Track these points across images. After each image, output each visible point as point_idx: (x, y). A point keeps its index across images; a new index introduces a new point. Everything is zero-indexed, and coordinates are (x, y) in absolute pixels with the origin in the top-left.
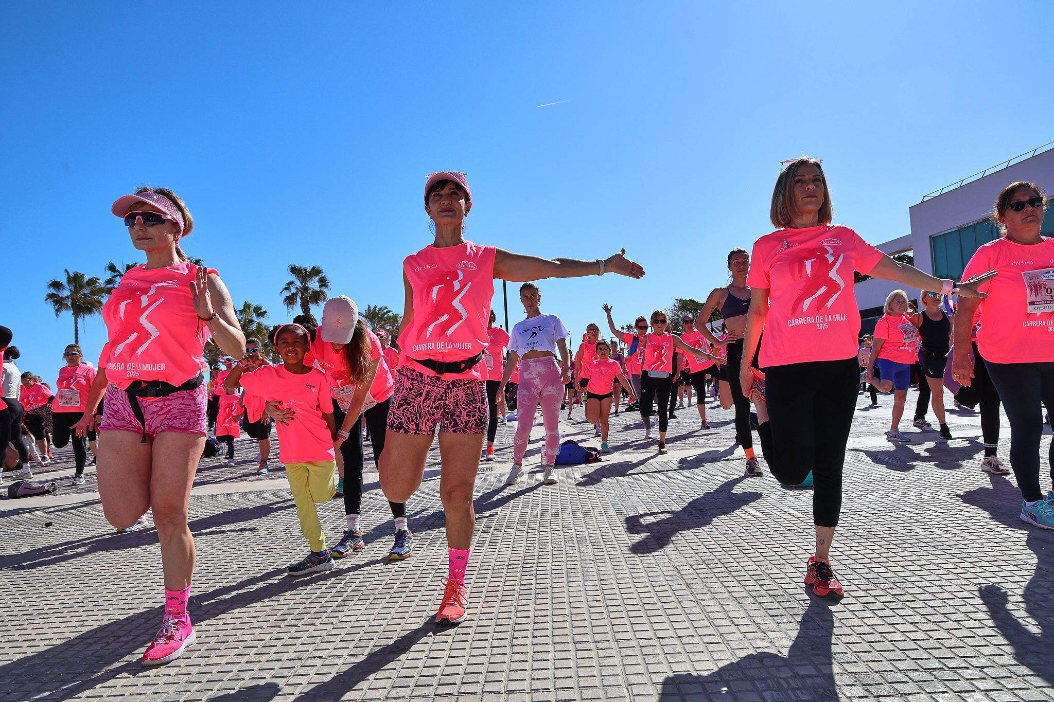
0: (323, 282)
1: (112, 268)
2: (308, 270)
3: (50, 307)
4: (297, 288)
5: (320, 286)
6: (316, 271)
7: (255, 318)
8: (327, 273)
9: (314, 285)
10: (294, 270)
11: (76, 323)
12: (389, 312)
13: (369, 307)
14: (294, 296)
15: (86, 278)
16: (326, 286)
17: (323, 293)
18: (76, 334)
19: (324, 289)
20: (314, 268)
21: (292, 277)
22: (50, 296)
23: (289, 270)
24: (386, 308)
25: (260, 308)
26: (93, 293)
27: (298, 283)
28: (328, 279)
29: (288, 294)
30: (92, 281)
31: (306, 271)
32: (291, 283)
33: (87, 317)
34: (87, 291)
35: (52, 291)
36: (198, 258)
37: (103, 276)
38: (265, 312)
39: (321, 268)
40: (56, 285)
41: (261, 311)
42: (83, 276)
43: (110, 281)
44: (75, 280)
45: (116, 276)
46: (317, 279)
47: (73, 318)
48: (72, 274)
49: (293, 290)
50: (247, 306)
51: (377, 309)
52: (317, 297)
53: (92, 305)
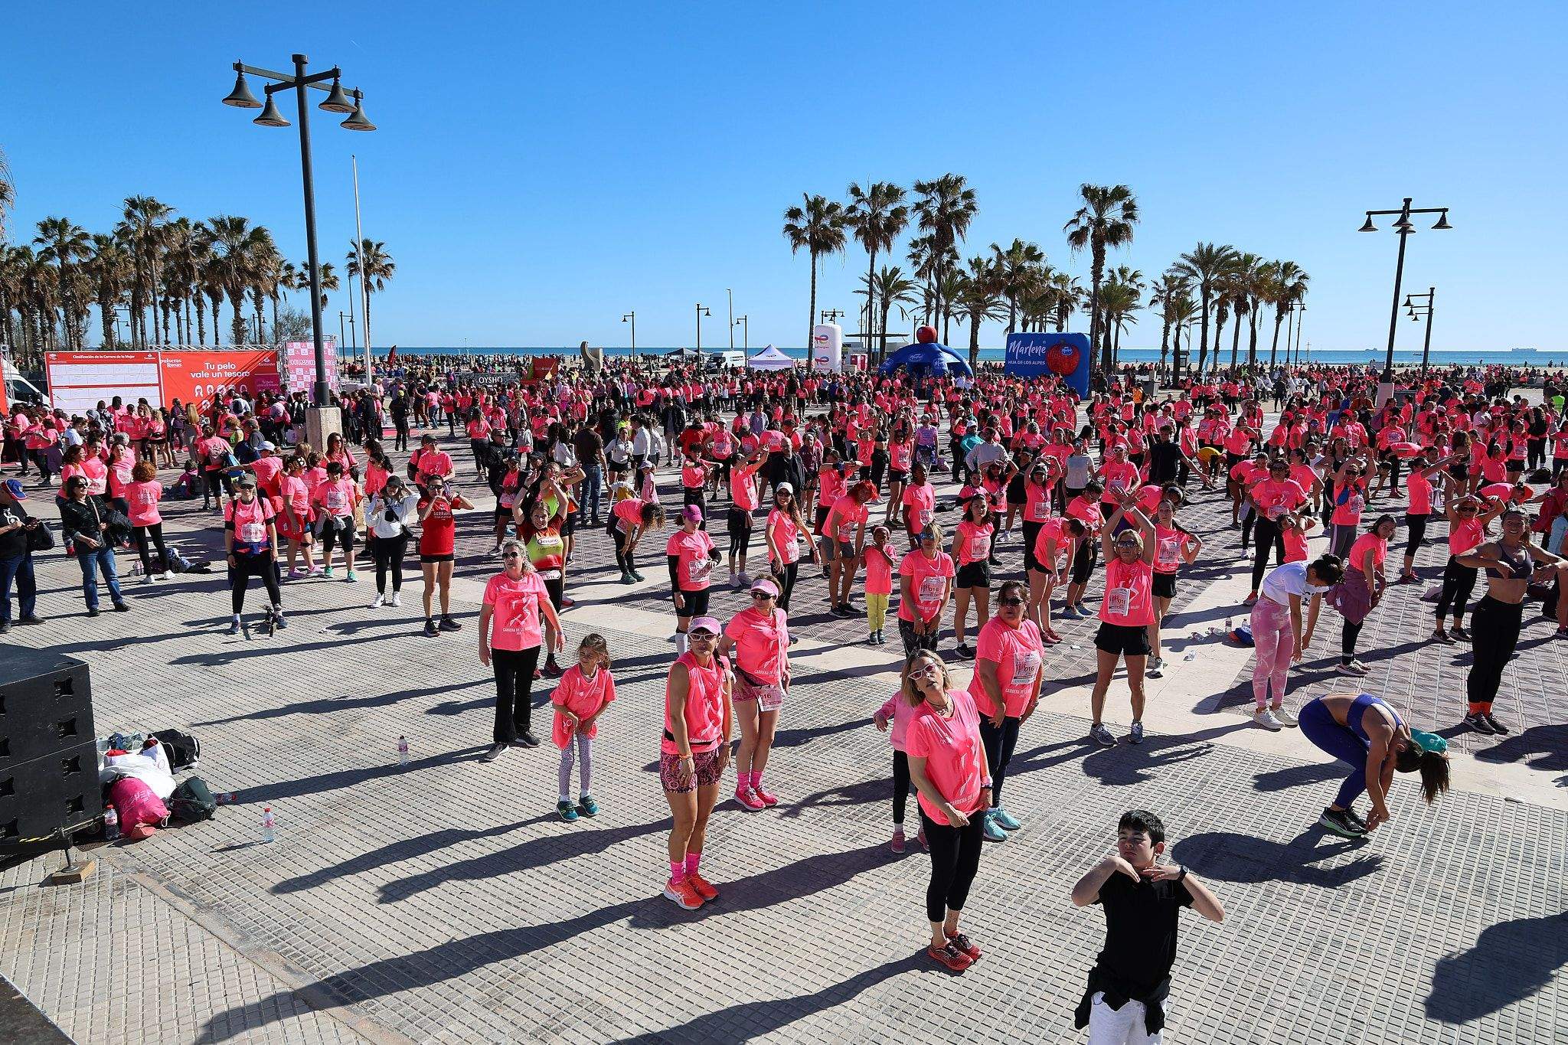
0: (1130, 210)
1: (855, 191)
2: (1110, 191)
3: (787, 240)
4: (1089, 218)
5: (1125, 217)
6: (1120, 193)
7: (1026, 264)
8: (1136, 194)
9: (1114, 214)
10: (1088, 192)
11: (814, 263)
12: (1233, 255)
13: (1200, 245)
14: (1085, 229)
15: (827, 203)
16: (1132, 217)
17: (1127, 229)
18: (814, 277)
19: (1129, 222)
20: (1118, 187)
21: (1082, 203)
22: (789, 228)
23: (1081, 192)
24: (1231, 247)
26: (833, 224)
27: (1092, 213)
28: (1136, 203)
29: (1074, 228)
30: (833, 208)
31: (1105, 192)
32: (1080, 213)
33: (825, 254)
34: (826, 222)
35: (788, 221)
36: (960, 175)
37: (846, 201)
38: (1041, 255)
39: (1128, 188)
40: (794, 214)
41: (1036, 253)
42: (823, 201)
43: (852, 209)
44: (815, 206)
45: (859, 201)
46: (1119, 204)
47: (810, 256)
48: (811, 199)
49: (1084, 222)
50: (1017, 245)
51: (1215, 250)
52: (1117, 233)
53: (832, 240)
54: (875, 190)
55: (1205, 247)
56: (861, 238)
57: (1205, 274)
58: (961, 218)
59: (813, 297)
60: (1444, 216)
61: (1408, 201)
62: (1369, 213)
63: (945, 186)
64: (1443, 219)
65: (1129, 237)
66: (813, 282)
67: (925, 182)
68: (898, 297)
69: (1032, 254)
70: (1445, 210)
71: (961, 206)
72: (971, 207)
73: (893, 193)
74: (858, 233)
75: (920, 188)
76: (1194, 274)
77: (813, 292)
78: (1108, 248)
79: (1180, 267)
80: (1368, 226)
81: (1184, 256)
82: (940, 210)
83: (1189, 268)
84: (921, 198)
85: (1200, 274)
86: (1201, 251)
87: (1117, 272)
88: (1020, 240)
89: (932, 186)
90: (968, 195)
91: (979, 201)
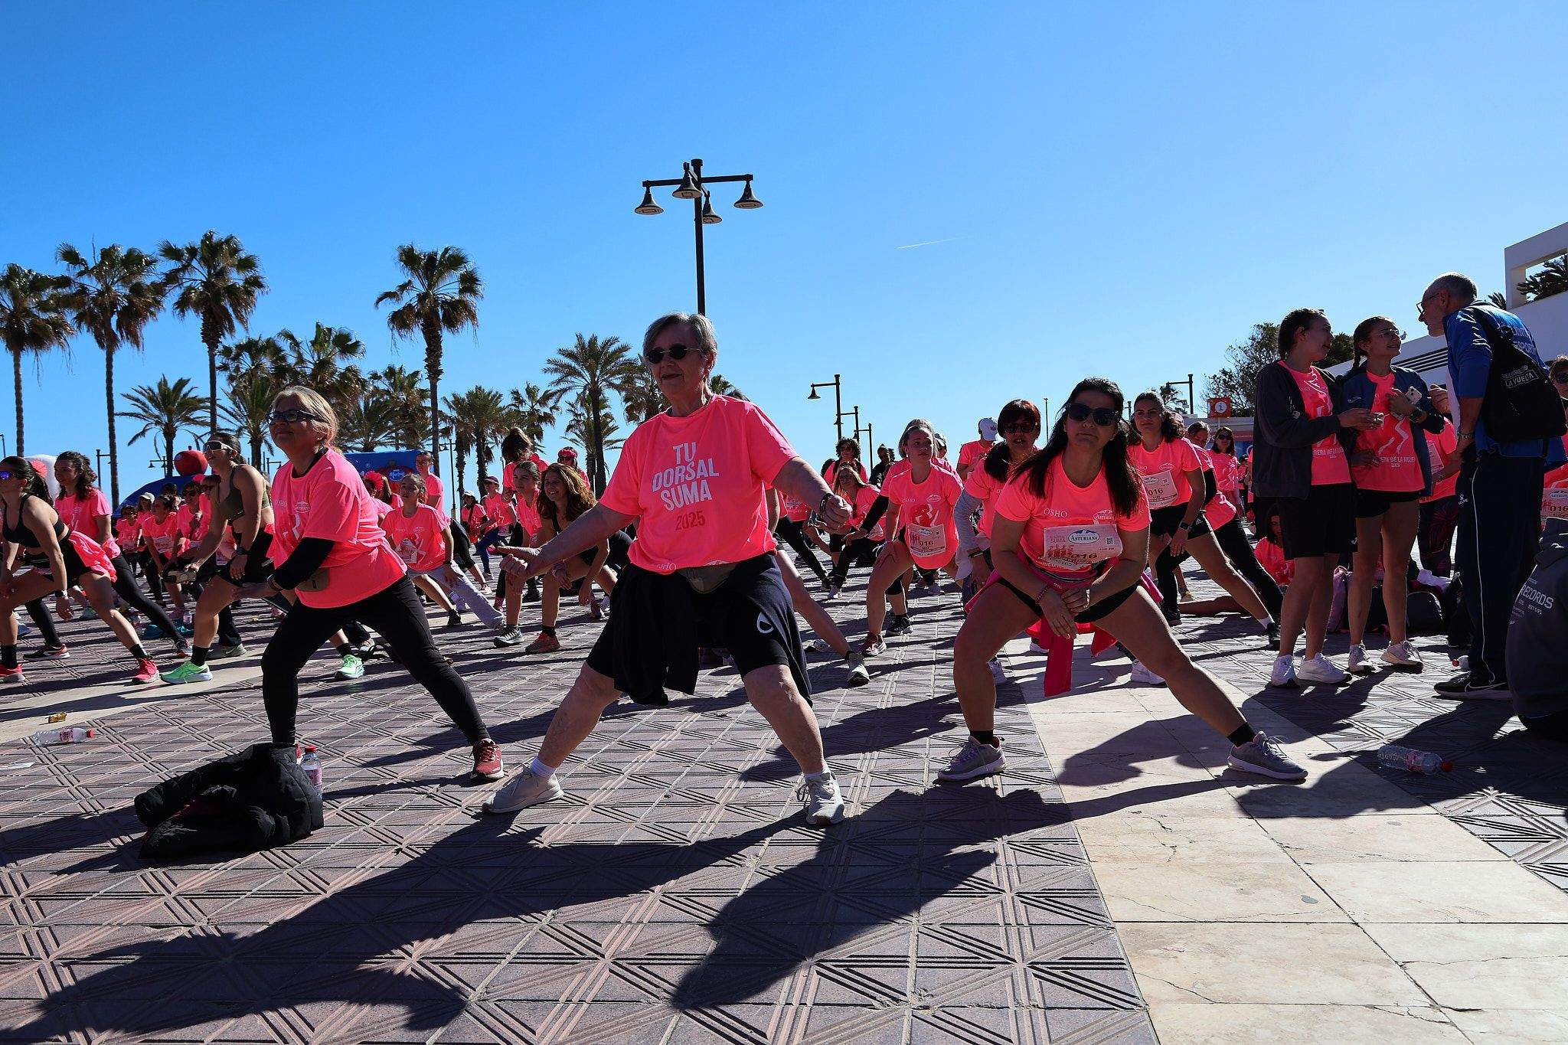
0: (469, 283)
1: (71, 256)
2: (439, 257)
4: (415, 293)
5: (462, 291)
6: (455, 261)
7: (336, 359)
9: (449, 288)
10: (409, 258)
11: (17, 366)
12: (625, 349)
13: (580, 338)
14: (409, 307)
15: (30, 276)
16: (474, 292)
17: (468, 308)
18: (18, 387)
19: (469, 298)
20: (446, 250)
21: (404, 273)
23: (398, 258)
24: (616, 340)
25: (347, 337)
27: (419, 287)
28: (479, 275)
29: (391, 307)
30: (38, 281)
31: (431, 257)
32: (403, 287)
33: (37, 355)
38: (357, 344)
39: (463, 253)
41: (350, 343)
42: (25, 271)
45: (81, 274)
46: (455, 276)
47: (9, 357)
49: (410, 298)
50: (323, 331)
51: (600, 343)
52: (456, 313)
53: (45, 329)
54: (107, 254)
55: (587, 340)
56: (84, 327)
57: (593, 376)
58: (242, 297)
59: (20, 418)
60: (748, 186)
61: (697, 164)
62: (647, 184)
63: (212, 251)
64: (748, 190)
65: (472, 316)
66: (18, 395)
67: (180, 244)
68: (188, 420)
69: (346, 345)
70: (748, 178)
71: (237, 278)
72: (256, 282)
73: (134, 261)
74: (80, 319)
75: (171, 252)
76: (574, 372)
77: (19, 410)
78: (446, 335)
79: (560, 367)
80: (647, 205)
81: (562, 352)
82: (207, 285)
83: (569, 366)
84: (173, 265)
85: (587, 375)
86: (581, 344)
87: (524, 395)
88: (326, 325)
89: (192, 252)
90: (247, 264)
91: (264, 270)
